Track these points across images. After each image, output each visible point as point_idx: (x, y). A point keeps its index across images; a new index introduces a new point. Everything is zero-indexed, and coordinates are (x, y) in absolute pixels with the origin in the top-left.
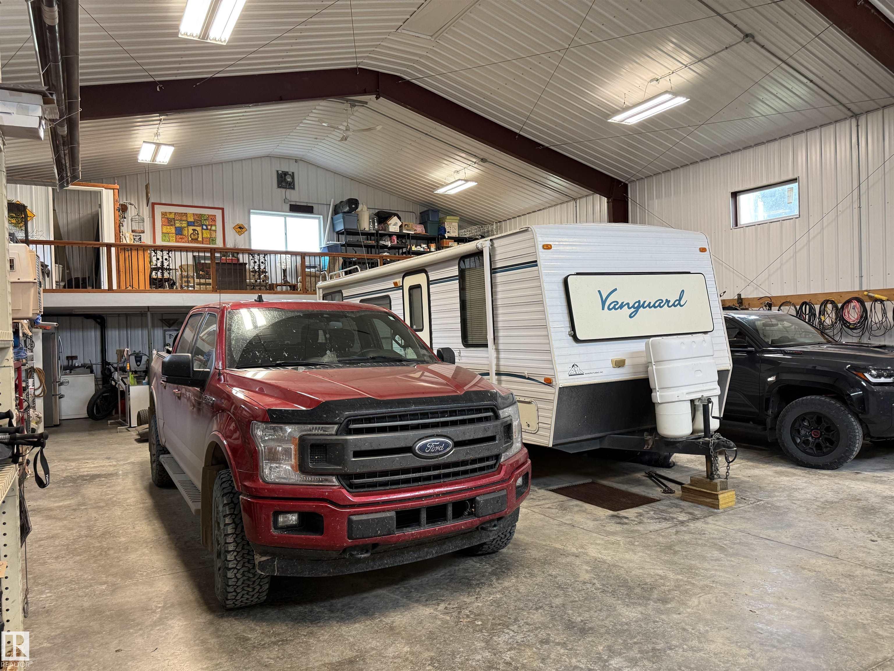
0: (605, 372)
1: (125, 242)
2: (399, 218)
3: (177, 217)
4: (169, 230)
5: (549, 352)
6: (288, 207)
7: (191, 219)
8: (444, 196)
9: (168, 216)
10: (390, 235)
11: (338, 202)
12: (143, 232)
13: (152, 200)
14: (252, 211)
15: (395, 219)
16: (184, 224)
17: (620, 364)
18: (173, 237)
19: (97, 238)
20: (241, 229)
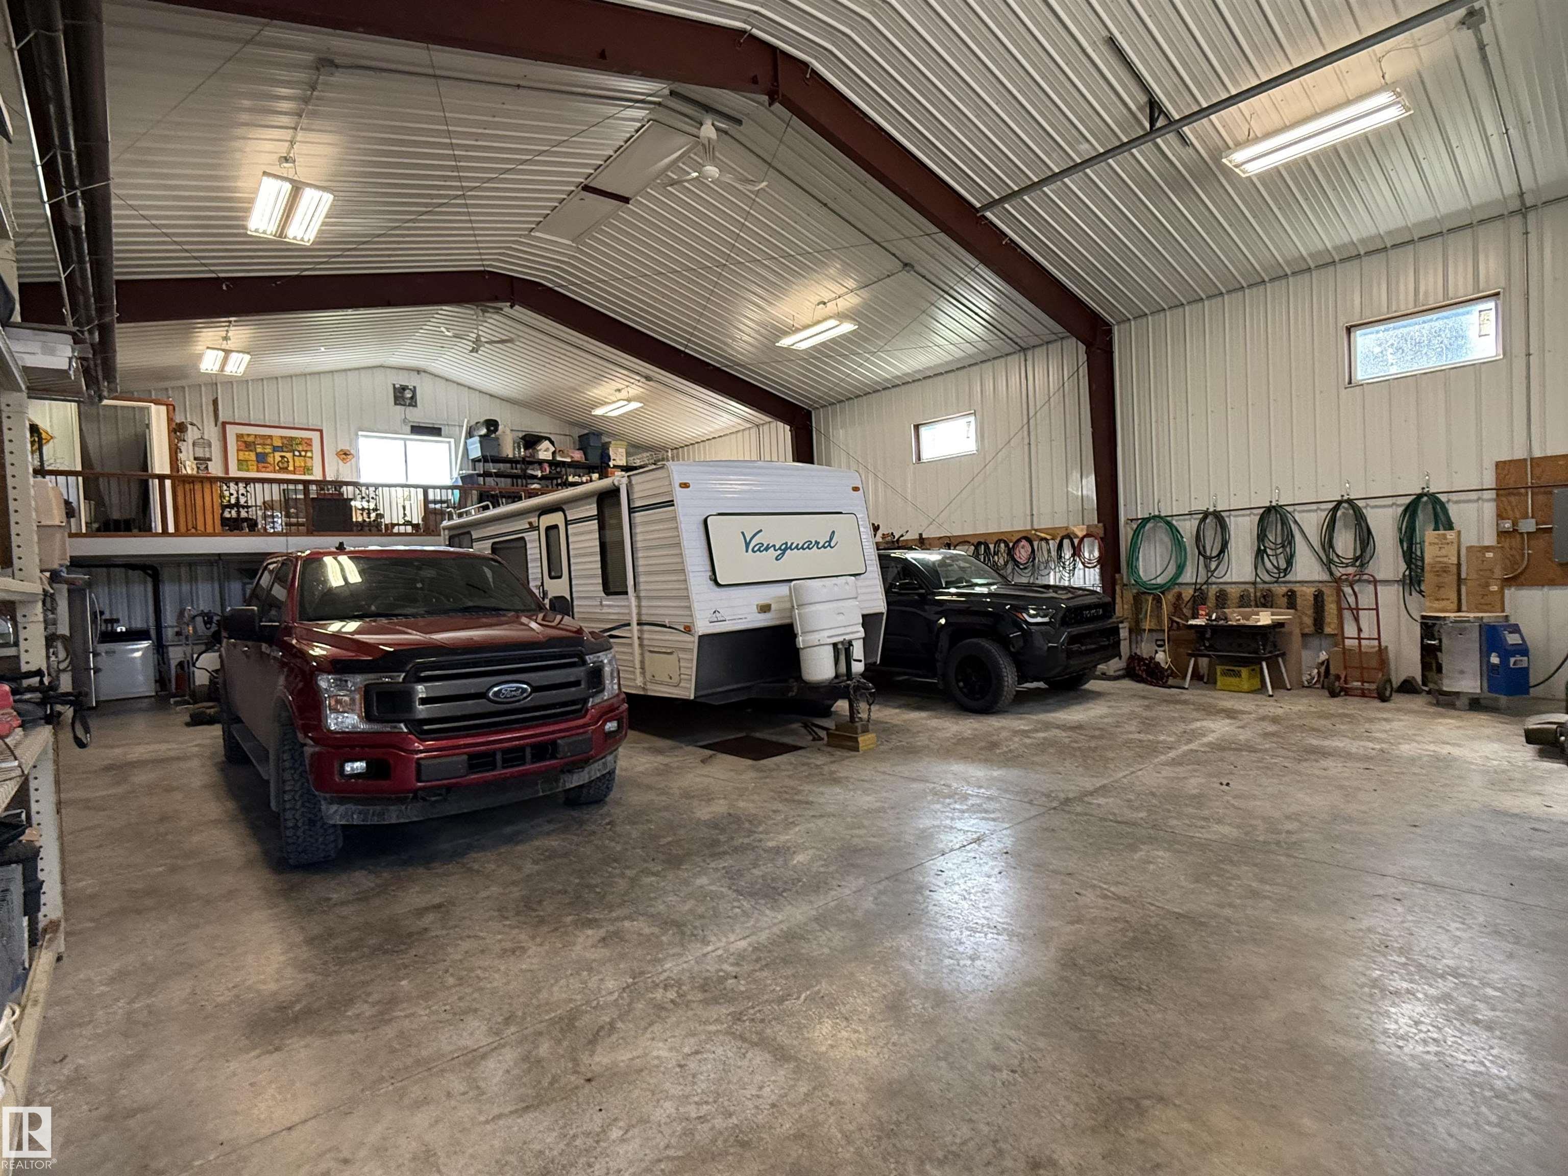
0: (750, 618)
1: (184, 472)
2: (552, 443)
3: (259, 441)
4: (247, 457)
5: (688, 597)
6: (409, 429)
7: (278, 443)
8: (603, 417)
9: (246, 439)
10: (541, 463)
11: (473, 423)
12: (210, 460)
13: (221, 419)
14: (360, 433)
15: (546, 444)
16: (268, 449)
17: (765, 609)
18: (253, 465)
19: (145, 467)
20: (345, 455)
